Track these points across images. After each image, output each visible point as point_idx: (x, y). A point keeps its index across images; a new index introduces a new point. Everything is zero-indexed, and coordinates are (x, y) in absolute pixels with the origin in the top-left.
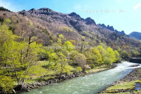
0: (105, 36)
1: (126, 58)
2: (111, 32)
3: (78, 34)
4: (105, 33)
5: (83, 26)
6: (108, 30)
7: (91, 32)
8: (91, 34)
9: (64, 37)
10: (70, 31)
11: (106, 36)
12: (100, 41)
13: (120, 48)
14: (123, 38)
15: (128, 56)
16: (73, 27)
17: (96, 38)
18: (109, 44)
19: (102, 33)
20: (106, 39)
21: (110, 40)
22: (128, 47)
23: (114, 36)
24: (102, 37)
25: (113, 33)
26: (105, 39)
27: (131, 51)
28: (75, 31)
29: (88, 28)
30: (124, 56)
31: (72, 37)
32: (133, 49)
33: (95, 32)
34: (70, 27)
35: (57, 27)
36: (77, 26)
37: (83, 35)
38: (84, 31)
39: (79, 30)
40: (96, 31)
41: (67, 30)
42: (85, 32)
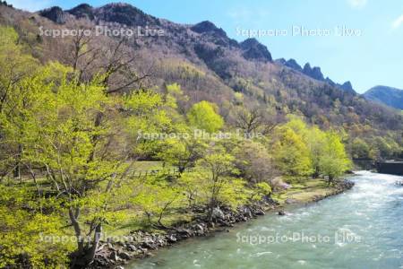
0: (299, 95)
1: (363, 162)
2: (316, 83)
3: (222, 85)
4: (301, 87)
5: (236, 64)
6: (308, 78)
7: (260, 81)
8: (260, 87)
9: (182, 93)
10: (197, 75)
11: (303, 95)
12: (286, 109)
13: (347, 130)
14: (352, 103)
15: (370, 155)
16: (205, 66)
17: (273, 99)
18: (313, 119)
19: (291, 86)
20: (304, 103)
21: (315, 106)
22: (367, 127)
23: (327, 97)
24: (292, 96)
25: (322, 86)
26: (300, 104)
27: (378, 141)
28: (213, 77)
29: (250, 69)
30: (356, 156)
31: (206, 94)
32: (382, 135)
33: (270, 81)
34: (198, 63)
35: (158, 62)
36: (217, 63)
37: (236, 89)
38: (238, 79)
39: (224, 76)
40: (274, 80)
41: (190, 72)
42: (243, 81)
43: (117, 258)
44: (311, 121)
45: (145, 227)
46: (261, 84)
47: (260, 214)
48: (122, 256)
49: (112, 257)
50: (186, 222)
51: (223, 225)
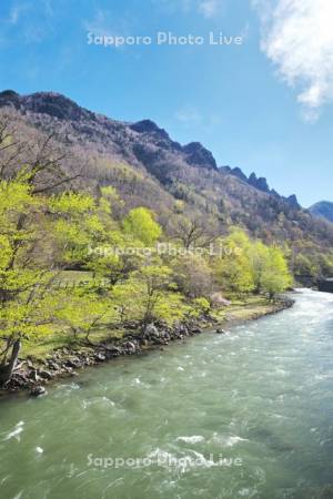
0: (243, 207)
1: (305, 279)
2: (261, 194)
3: (161, 190)
4: (245, 198)
5: (178, 169)
6: (253, 190)
7: (202, 188)
8: (203, 195)
9: (117, 196)
10: (135, 178)
11: (247, 206)
12: (229, 221)
13: (290, 246)
14: (296, 218)
15: (312, 273)
16: (145, 169)
17: (216, 209)
18: (257, 232)
19: (234, 195)
20: (248, 215)
21: (259, 218)
22: (310, 244)
23: (271, 210)
24: (236, 206)
25: (267, 198)
26: (244, 216)
27: (320, 258)
28: (153, 182)
29: (192, 175)
30: (298, 273)
31: (144, 200)
32: (324, 251)
33: (214, 190)
34: (136, 166)
35: (92, 161)
36: (157, 167)
37: (177, 196)
38: (179, 186)
39: (165, 181)
40: (218, 189)
41: (128, 175)
42: (184, 187)
43: (37, 377)
44: (253, 235)
45: (71, 344)
46: (204, 192)
47: (197, 332)
48: (43, 375)
49: (32, 376)
50: (116, 339)
51: (157, 343)
